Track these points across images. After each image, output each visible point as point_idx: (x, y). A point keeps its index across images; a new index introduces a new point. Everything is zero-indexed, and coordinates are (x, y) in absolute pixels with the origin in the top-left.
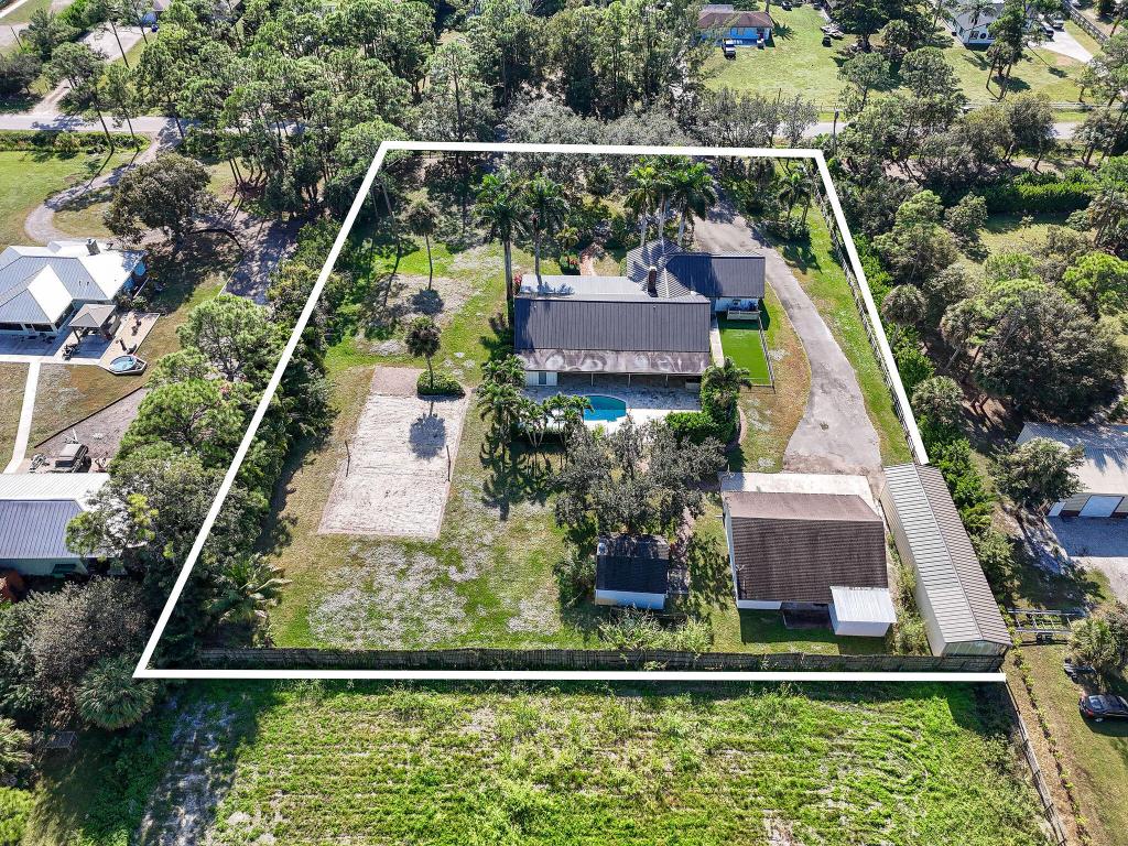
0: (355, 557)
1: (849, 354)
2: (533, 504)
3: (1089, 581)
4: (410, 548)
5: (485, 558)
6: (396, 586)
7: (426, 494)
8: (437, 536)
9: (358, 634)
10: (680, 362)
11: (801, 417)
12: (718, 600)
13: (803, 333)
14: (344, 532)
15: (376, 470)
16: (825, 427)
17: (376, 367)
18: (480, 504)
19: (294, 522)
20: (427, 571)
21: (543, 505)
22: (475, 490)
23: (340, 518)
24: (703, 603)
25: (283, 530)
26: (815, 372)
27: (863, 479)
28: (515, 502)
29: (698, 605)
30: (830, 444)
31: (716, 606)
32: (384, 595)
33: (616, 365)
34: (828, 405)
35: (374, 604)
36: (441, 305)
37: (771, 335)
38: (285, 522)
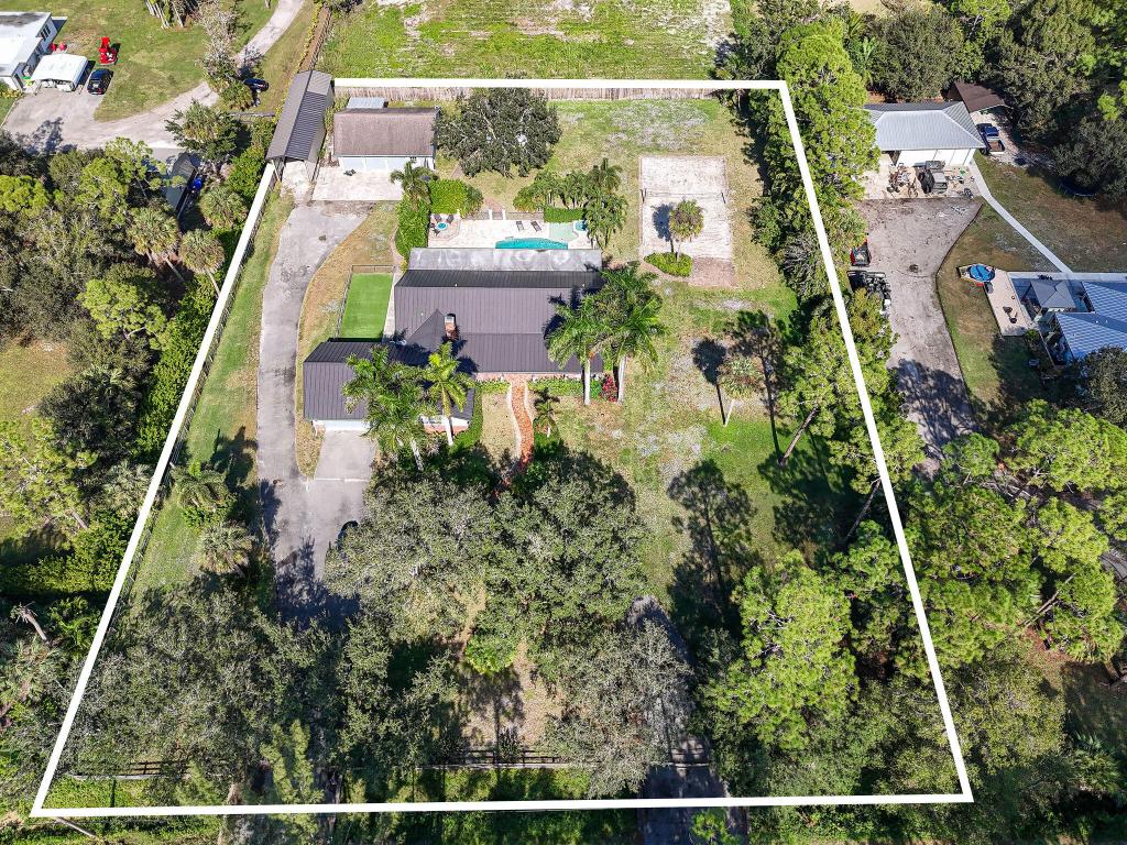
0: (693, 144)
5: (605, 146)
6: (659, 130)
7: (656, 181)
8: (641, 156)
11: (340, 245)
13: (291, 332)
14: (706, 157)
16: (323, 238)
17: (739, 288)
19: (746, 162)
20: (642, 138)
23: (714, 165)
25: (750, 157)
26: (303, 289)
27: (315, 198)
30: (327, 223)
32: (665, 126)
34: (309, 256)
35: (670, 122)
36: (696, 361)
37: (327, 330)
38: (752, 161)
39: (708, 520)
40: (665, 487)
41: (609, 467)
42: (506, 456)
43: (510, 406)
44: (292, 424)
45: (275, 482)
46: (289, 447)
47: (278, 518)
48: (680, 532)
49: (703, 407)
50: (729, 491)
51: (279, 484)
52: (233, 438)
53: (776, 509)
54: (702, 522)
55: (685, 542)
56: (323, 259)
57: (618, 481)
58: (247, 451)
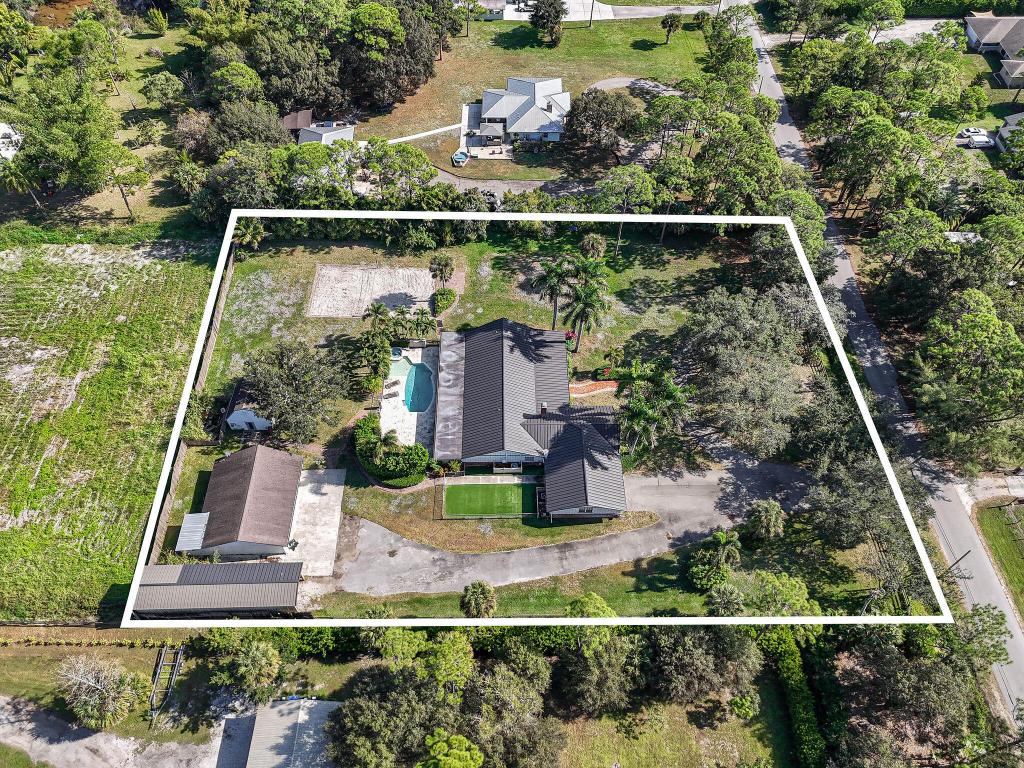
0: (297, 282)
3: (201, 727)
4: (300, 306)
6: (273, 302)
7: (342, 307)
8: (308, 316)
9: (245, 291)
10: (450, 437)
11: (403, 536)
13: (516, 556)
14: (316, 275)
15: (365, 282)
16: (392, 554)
17: (466, 268)
18: (330, 333)
19: (327, 253)
20: (281, 313)
22: (343, 331)
23: (328, 272)
25: (321, 250)
26: (463, 557)
27: (330, 573)
29: (232, 448)
30: (370, 554)
32: (268, 298)
33: (446, 394)
34: (418, 560)
35: (262, 295)
37: (513, 527)
38: (327, 250)
39: (657, 297)
40: (637, 315)
41: (627, 342)
43: (584, 395)
44: (615, 536)
45: (669, 538)
46: (636, 534)
47: (699, 530)
48: (667, 310)
50: (635, 287)
51: (671, 535)
52: (634, 579)
54: (658, 300)
55: (674, 308)
56: (424, 547)
57: (636, 337)
58: (644, 565)
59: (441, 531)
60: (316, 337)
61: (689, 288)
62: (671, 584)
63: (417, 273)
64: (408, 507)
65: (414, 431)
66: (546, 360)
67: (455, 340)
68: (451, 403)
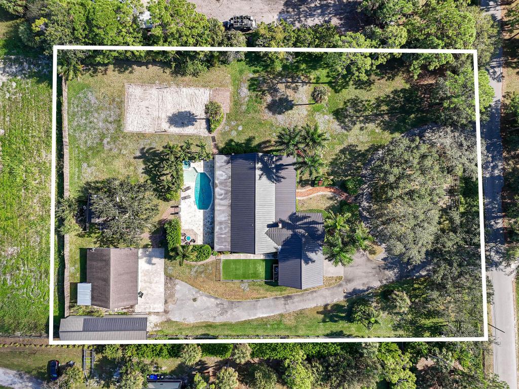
0: (114, 100)
1: (248, 322)
2: (143, 169)
3: (111, 385)
4: (119, 122)
5: (115, 151)
6: (101, 119)
7: (147, 124)
8: (125, 131)
9: (79, 109)
10: (223, 236)
11: (200, 290)
12: (98, 241)
13: (262, 302)
14: (126, 94)
15: (161, 100)
16: (195, 300)
17: (231, 88)
18: (142, 146)
19: (131, 72)
20: (108, 129)
21: (143, 173)
22: (150, 144)
23: (133, 90)
24: (96, 235)
25: (126, 69)
26: (232, 303)
27: (162, 310)
28: (144, 161)
29: (95, 233)
30: (183, 300)
31: (95, 240)
32: (96, 115)
33: (219, 205)
34: (209, 304)
35: (92, 112)
36: (280, 114)
37: (260, 285)
38: (130, 69)
39: (361, 116)
40: (345, 132)
41: (336, 155)
42: (331, 198)
43: (305, 198)
44: (315, 292)
45: (345, 293)
46: (327, 290)
47: (361, 288)
48: (366, 128)
49: (306, 113)
50: (347, 106)
51: (345, 291)
52: (323, 316)
53: (356, 88)
54: (362, 118)
55: (371, 126)
56: (211, 297)
57: (343, 151)
58: (329, 308)
59: (221, 288)
60: (134, 150)
61: (384, 108)
62: (342, 318)
63: (197, 92)
64: (201, 273)
65: (202, 223)
66: (282, 180)
67: (225, 162)
68: (223, 212)
